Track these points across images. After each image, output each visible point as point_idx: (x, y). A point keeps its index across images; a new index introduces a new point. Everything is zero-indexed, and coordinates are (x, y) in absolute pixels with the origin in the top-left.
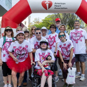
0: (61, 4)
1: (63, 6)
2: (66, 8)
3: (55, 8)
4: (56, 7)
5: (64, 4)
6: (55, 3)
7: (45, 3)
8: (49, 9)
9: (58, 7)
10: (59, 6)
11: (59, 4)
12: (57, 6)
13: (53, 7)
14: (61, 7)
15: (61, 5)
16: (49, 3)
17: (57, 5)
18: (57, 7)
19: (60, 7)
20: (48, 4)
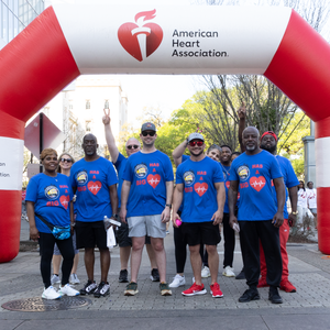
0: (201, 34)
1: (206, 44)
2: (221, 54)
3: (175, 53)
4: (179, 49)
5: (210, 35)
6: (175, 33)
7: (133, 32)
8: (148, 55)
9: (188, 50)
10: (190, 44)
11: (190, 34)
12: (181, 44)
13: (165, 47)
14: (198, 49)
15: (200, 39)
16: (149, 30)
17: (182, 39)
18: (184, 49)
19: (194, 49)
20: (145, 36)
